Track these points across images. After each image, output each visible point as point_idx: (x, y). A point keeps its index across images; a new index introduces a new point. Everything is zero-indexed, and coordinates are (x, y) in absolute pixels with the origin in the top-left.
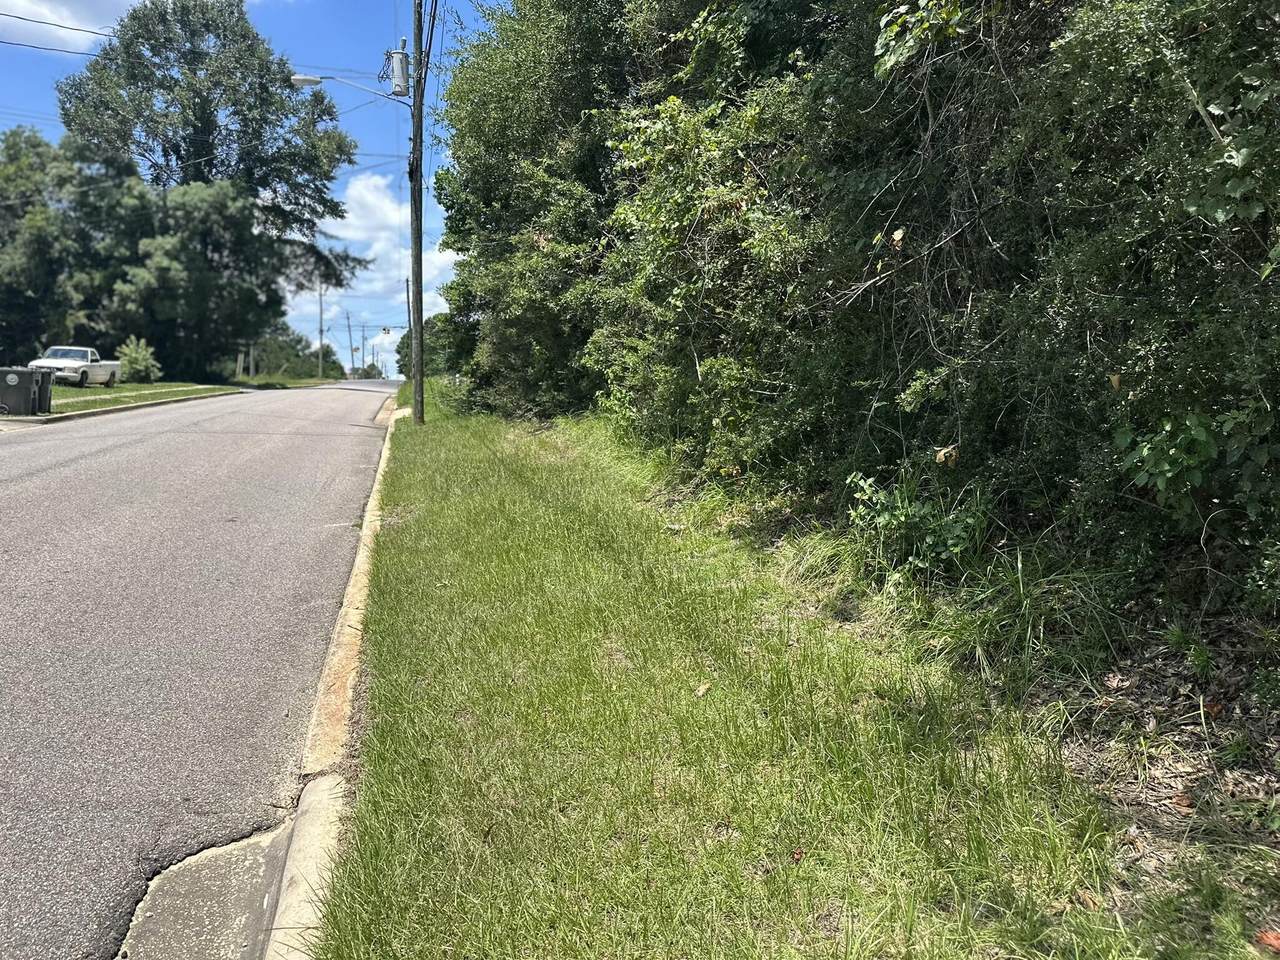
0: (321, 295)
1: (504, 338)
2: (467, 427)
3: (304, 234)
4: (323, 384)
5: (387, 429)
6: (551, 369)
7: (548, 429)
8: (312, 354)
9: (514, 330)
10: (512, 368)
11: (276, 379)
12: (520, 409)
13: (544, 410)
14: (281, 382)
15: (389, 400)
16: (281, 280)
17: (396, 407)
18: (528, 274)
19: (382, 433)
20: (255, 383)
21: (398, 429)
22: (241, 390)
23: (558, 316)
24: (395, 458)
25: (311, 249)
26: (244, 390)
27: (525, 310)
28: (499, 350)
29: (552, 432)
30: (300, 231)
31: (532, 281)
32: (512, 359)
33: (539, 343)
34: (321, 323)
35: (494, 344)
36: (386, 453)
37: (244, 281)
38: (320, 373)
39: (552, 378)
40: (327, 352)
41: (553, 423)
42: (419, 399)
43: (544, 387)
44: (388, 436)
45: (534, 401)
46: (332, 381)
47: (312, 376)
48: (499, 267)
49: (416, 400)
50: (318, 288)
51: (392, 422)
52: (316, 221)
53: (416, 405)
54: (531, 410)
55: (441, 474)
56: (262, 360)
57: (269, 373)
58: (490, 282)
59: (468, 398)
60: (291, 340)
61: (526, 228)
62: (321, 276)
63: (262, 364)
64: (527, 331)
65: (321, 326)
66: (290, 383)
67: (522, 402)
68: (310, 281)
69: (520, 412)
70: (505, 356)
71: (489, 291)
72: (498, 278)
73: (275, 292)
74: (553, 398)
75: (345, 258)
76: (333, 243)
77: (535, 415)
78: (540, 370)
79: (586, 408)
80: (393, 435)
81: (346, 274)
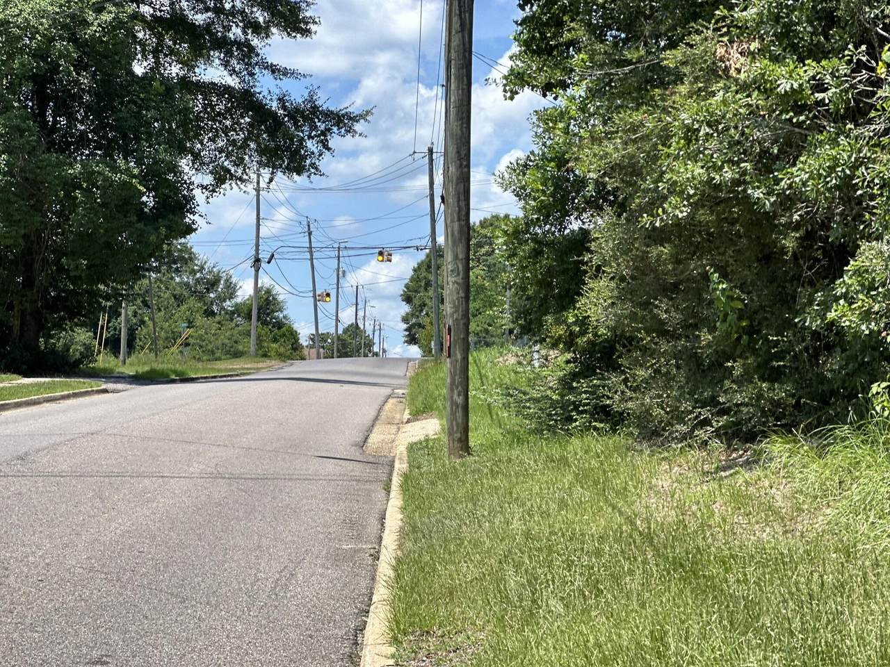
0: (258, 190)
1: (643, 268)
2: (564, 461)
3: (233, 72)
4: (258, 369)
5: (391, 465)
6: (752, 331)
7: (748, 464)
8: (238, 310)
9: (666, 250)
10: (662, 330)
11: (170, 360)
12: (681, 421)
13: (738, 423)
14: (178, 367)
15: (391, 401)
16: (185, 163)
17: (406, 416)
18: (705, 130)
19: (382, 473)
20: (131, 371)
21: (414, 464)
22: (104, 387)
23: (770, 217)
24: (414, 529)
25: (246, 100)
26: (110, 386)
27: (695, 206)
28: (632, 292)
29: (758, 472)
30: (226, 64)
31: (713, 144)
32: (663, 311)
33: (724, 276)
34: (257, 245)
35: (622, 279)
36: (394, 519)
37: (115, 169)
38: (253, 348)
39: (754, 352)
40: (266, 305)
41: (761, 452)
42: (460, 400)
43: (736, 373)
44: (396, 481)
45: (713, 401)
46: (274, 363)
47: (237, 355)
48: (637, 117)
49: (453, 403)
50: (254, 176)
51: (401, 449)
52: (255, 42)
53: (453, 413)
54: (706, 423)
55: (518, 566)
56: (143, 322)
57: (155, 350)
58: (616, 149)
59: (562, 396)
60: (198, 281)
61: (698, 32)
62: (261, 152)
63: (142, 332)
64: (698, 250)
65: (257, 253)
66: (197, 370)
67: (686, 405)
68: (240, 162)
69: (683, 428)
70: (646, 305)
71: (613, 169)
72: (635, 141)
73: (174, 188)
74: (760, 396)
75: (309, 114)
76: (287, 84)
77: (718, 434)
78: (728, 334)
79: (841, 418)
80: (406, 477)
81: (311, 145)
